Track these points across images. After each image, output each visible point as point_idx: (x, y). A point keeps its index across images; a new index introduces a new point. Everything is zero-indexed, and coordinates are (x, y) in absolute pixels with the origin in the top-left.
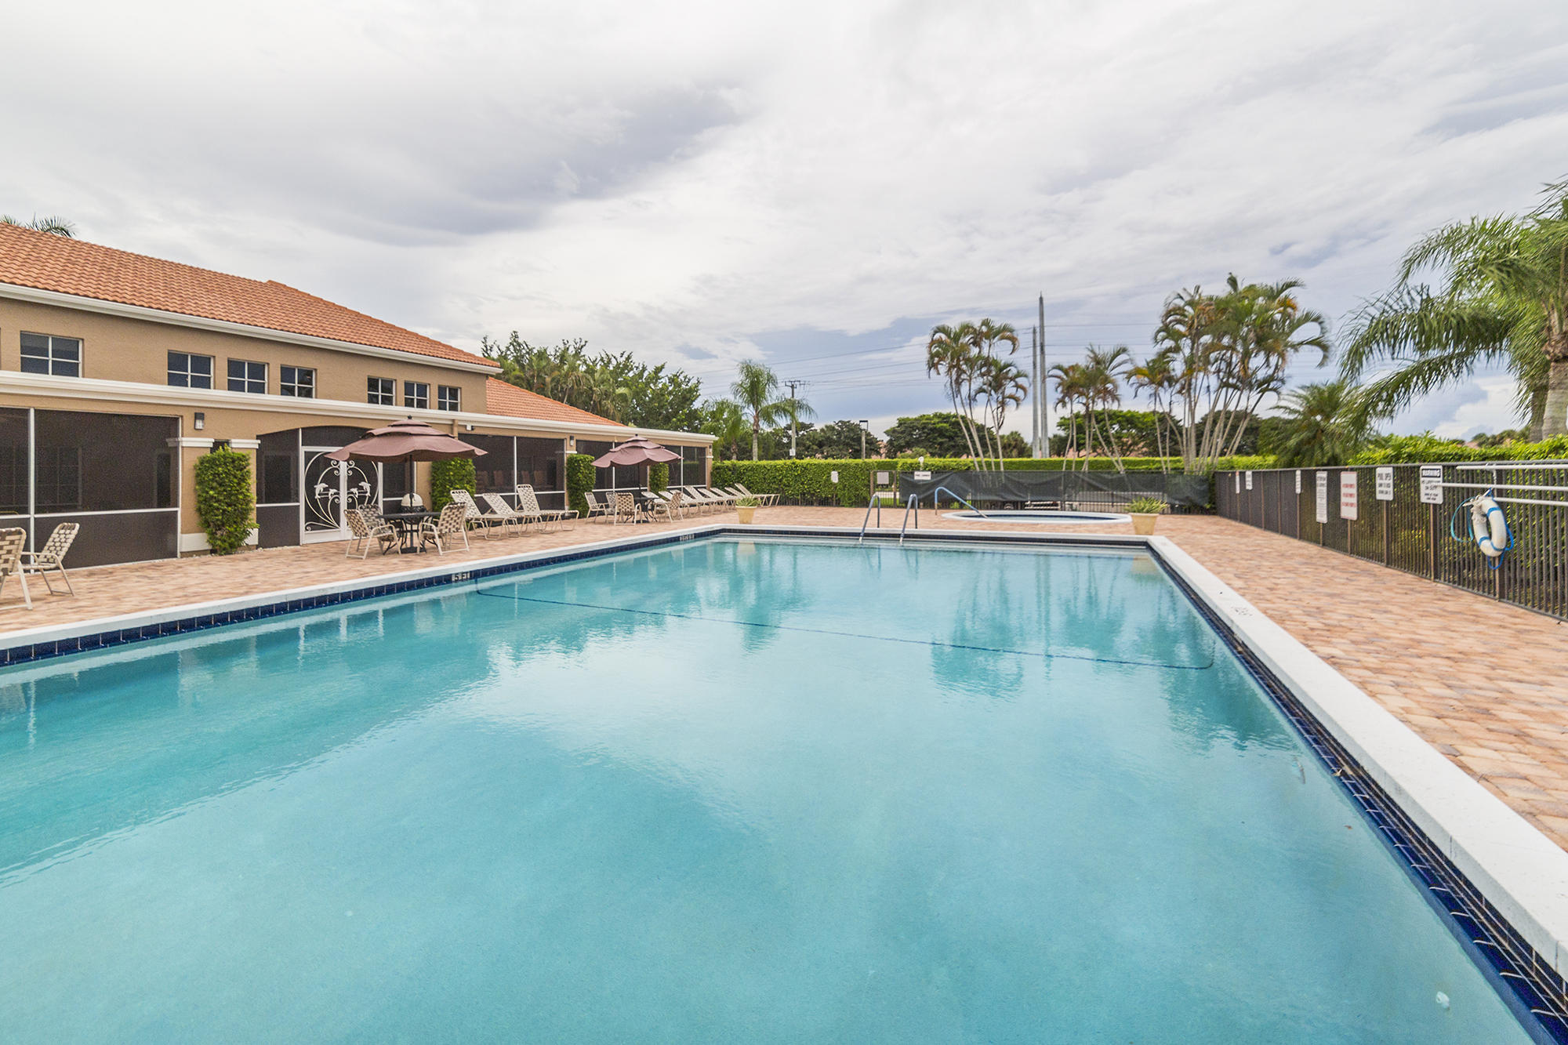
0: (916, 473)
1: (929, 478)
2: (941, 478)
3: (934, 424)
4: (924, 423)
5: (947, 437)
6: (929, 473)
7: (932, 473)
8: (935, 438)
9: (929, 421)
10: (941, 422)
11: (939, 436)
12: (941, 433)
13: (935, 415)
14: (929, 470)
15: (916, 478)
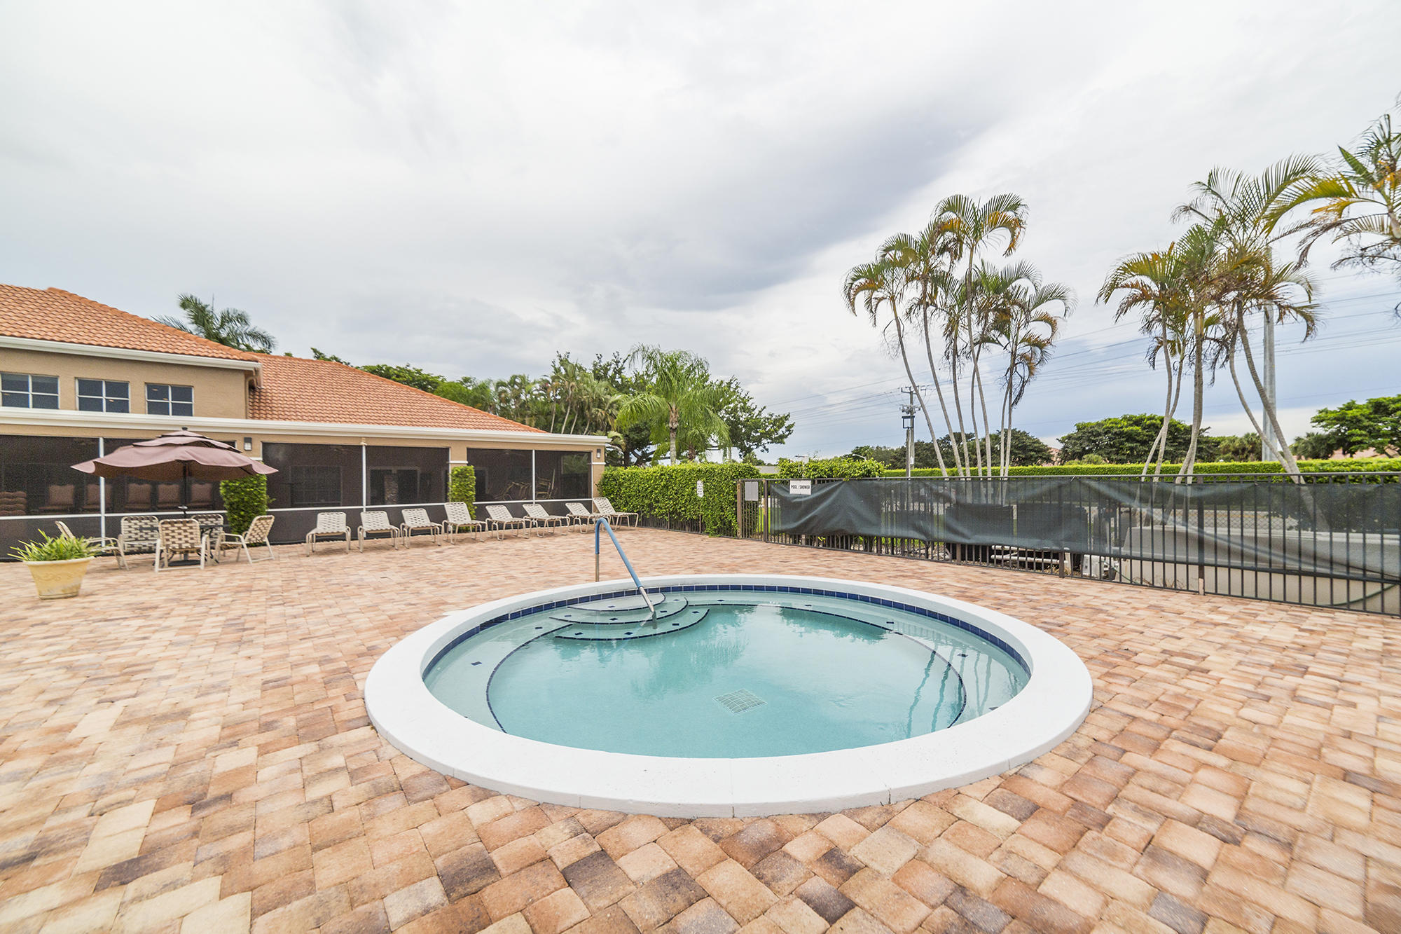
0: (792, 483)
1: (808, 492)
2: (827, 489)
3: (1121, 428)
4: (1108, 428)
5: (1138, 441)
6: (809, 483)
7: (813, 482)
8: (1122, 443)
9: (1114, 425)
10: (1131, 425)
11: (1127, 441)
12: (1130, 437)
13: (1125, 418)
14: (809, 478)
15: (792, 491)
